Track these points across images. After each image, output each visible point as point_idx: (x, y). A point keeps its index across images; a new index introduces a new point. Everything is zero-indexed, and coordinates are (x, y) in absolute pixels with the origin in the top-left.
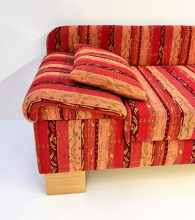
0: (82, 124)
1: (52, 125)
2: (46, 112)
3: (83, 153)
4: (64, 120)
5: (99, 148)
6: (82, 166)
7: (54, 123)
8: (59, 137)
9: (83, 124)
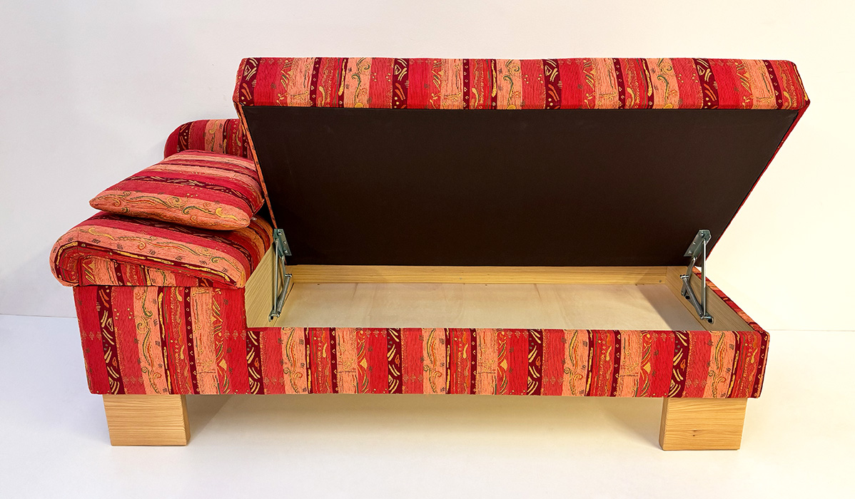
0: (158, 296)
1: (104, 294)
2: (92, 269)
3: (166, 354)
4: (124, 285)
5: (197, 346)
6: (167, 382)
7: (108, 291)
8: (117, 318)
9: (161, 294)
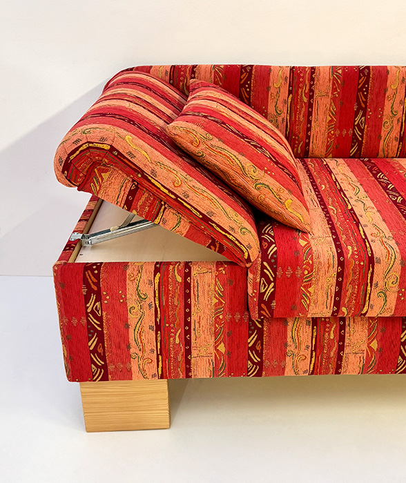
0: (155, 276)
1: (91, 276)
3: (159, 339)
5: (194, 329)
6: (158, 367)
7: (96, 272)
8: (106, 302)
9: (158, 275)
